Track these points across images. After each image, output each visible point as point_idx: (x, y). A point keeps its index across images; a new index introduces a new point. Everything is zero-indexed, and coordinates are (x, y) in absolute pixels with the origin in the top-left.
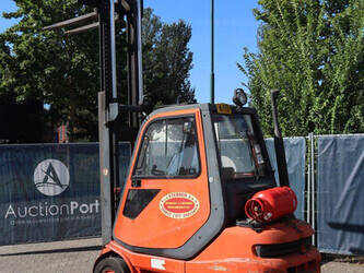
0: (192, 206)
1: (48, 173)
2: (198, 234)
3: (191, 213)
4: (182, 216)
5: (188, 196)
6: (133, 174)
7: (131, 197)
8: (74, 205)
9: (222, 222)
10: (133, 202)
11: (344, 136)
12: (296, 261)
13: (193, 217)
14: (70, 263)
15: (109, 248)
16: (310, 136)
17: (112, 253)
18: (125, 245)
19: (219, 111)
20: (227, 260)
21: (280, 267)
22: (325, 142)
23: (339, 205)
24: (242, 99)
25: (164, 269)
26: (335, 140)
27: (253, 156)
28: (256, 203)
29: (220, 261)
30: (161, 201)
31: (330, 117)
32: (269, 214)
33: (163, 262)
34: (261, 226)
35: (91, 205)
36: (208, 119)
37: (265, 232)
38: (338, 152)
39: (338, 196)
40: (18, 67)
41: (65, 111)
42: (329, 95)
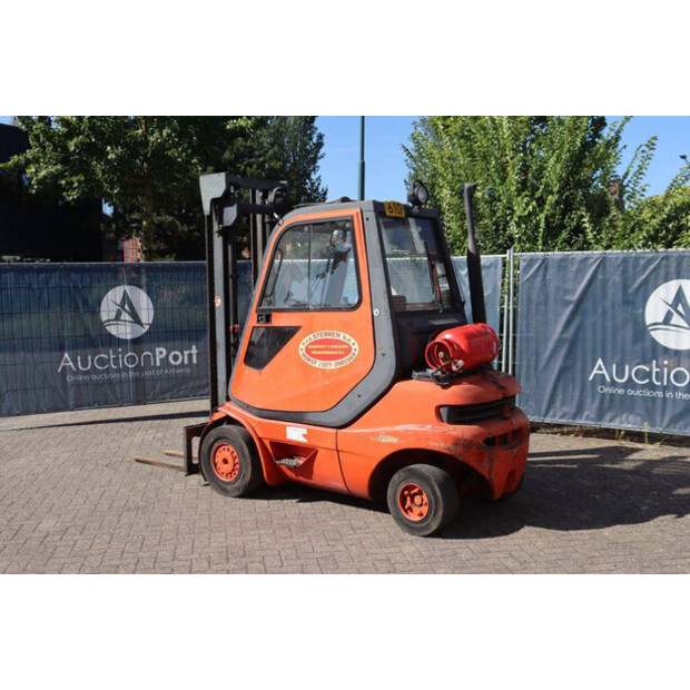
0: (348, 350)
1: (122, 306)
2: (356, 391)
3: (346, 361)
4: (333, 365)
5: (341, 336)
6: (260, 304)
7: (256, 339)
8: (161, 352)
9: (392, 374)
10: (260, 345)
11: (557, 254)
12: (497, 428)
13: (350, 367)
14: (159, 435)
15: (223, 412)
16: (509, 255)
17: (229, 420)
18: (247, 407)
19: (388, 213)
20: (399, 428)
21: (474, 436)
22: (531, 262)
23: (548, 353)
24: (421, 196)
25: (305, 440)
26: (545, 260)
27: (434, 279)
28: (441, 347)
29: (389, 429)
30: (301, 344)
31: (537, 226)
32: (461, 363)
33: (305, 431)
34: (448, 379)
35: (186, 353)
36: (372, 225)
37: (454, 388)
38: (548, 277)
39: (547, 340)
40: (65, 148)
41: (136, 216)
42: (538, 194)
